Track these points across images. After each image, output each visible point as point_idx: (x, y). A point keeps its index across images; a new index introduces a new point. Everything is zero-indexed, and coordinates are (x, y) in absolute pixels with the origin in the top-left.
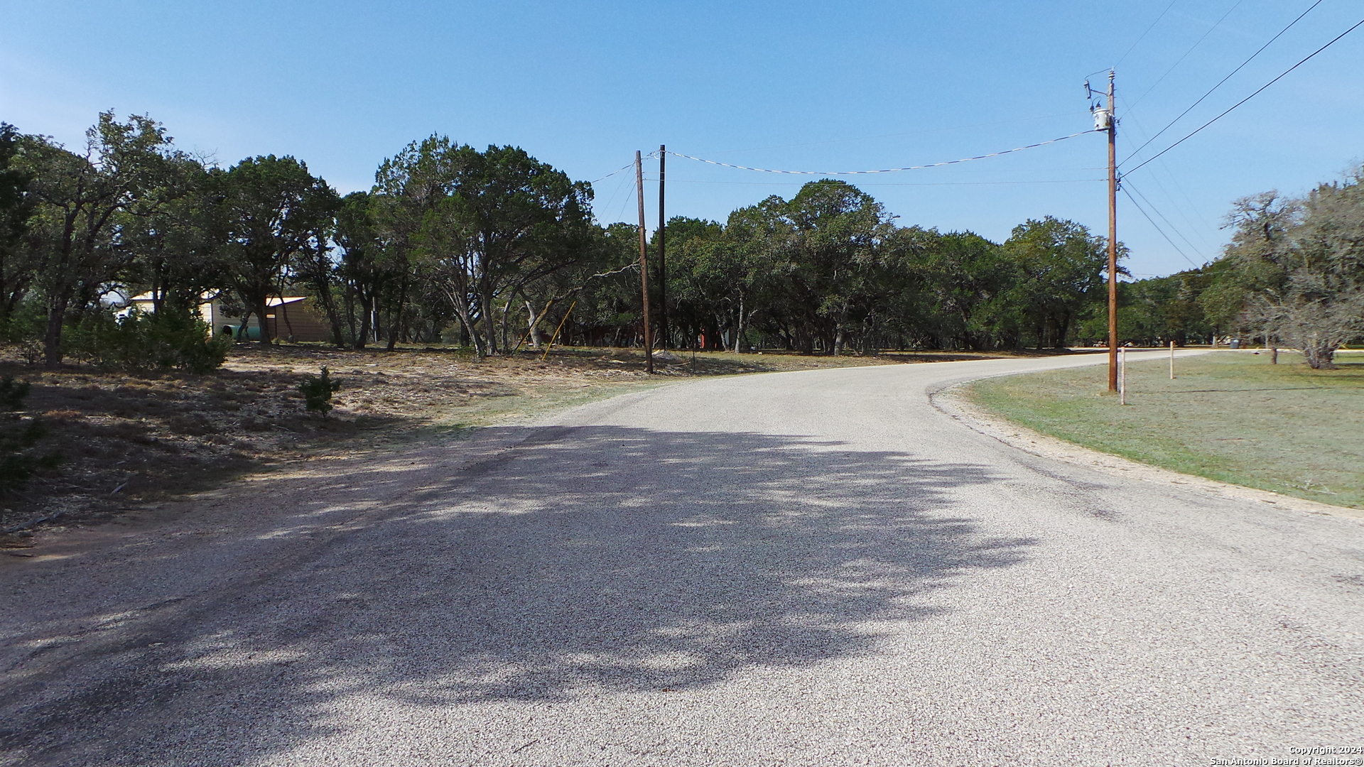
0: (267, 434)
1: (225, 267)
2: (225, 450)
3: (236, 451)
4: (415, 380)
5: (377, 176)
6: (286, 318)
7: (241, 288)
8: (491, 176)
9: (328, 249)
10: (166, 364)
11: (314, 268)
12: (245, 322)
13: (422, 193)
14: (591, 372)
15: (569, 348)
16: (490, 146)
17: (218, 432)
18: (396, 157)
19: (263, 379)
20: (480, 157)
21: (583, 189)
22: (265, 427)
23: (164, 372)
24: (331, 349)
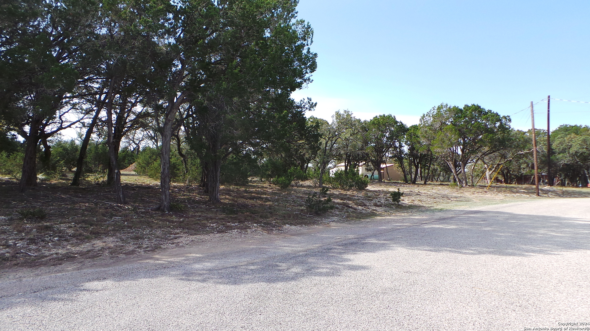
0: (381, 208)
1: (367, 154)
2: (369, 211)
3: (372, 211)
4: (431, 195)
5: (420, 120)
6: (387, 172)
7: (372, 161)
8: (465, 117)
9: (403, 146)
10: (351, 186)
11: (398, 154)
12: (373, 173)
13: (437, 126)
14: (508, 194)
15: (508, 185)
16: (465, 105)
17: (367, 206)
18: (428, 113)
19: (379, 192)
20: (461, 110)
21: (506, 119)
22: (380, 206)
23: (350, 189)
24: (403, 183)
